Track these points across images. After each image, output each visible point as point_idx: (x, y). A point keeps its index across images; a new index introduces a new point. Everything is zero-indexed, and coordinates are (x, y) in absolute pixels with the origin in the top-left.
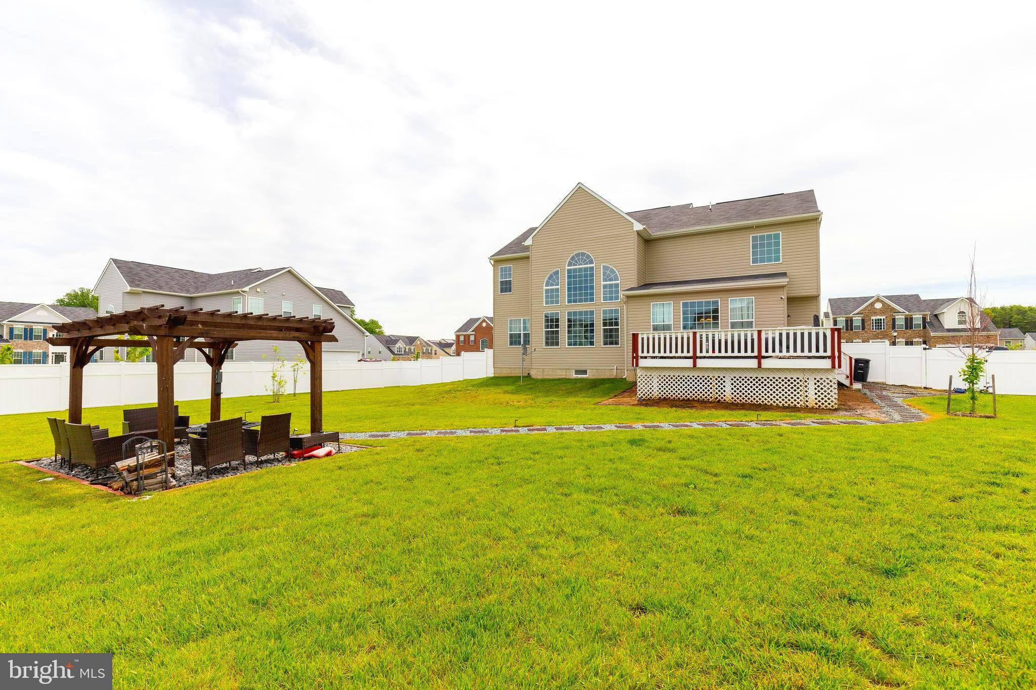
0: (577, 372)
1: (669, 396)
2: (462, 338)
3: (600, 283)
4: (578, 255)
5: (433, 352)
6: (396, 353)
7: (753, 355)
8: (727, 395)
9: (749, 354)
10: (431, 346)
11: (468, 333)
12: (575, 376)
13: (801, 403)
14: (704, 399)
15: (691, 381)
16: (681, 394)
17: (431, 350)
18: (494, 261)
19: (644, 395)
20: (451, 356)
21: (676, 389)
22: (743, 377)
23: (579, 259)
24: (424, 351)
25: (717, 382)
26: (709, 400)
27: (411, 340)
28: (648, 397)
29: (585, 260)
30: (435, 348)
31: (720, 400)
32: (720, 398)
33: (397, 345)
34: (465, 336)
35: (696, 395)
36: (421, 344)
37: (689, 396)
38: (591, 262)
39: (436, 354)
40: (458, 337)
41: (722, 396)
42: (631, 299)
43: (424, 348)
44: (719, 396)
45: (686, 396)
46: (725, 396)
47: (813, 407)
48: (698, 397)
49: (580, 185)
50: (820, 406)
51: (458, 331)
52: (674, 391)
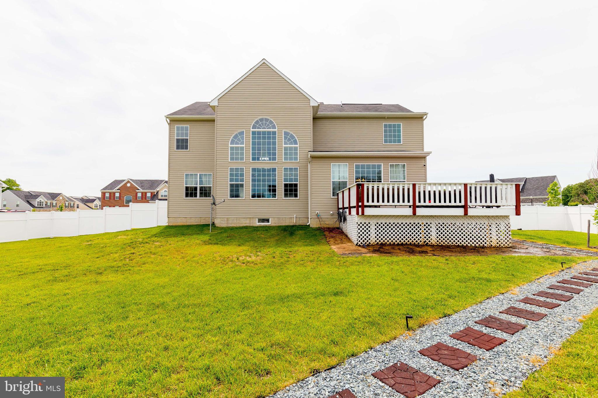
0: (261, 220)
1: (386, 241)
2: (107, 195)
3: (281, 145)
4: (261, 120)
5: (76, 206)
6: (36, 206)
7: (460, 204)
8: (434, 239)
9: (458, 204)
10: (73, 201)
11: (114, 191)
12: (258, 224)
13: (488, 243)
14: (415, 243)
15: (404, 227)
16: (396, 239)
17: (74, 204)
18: (171, 121)
19: (364, 241)
20: (92, 209)
21: (392, 235)
22: (445, 223)
23: (263, 124)
24: (67, 205)
25: (425, 227)
26: (419, 243)
27: (54, 196)
28: (368, 243)
29: (268, 125)
30: (77, 202)
31: (427, 243)
32: (427, 241)
33: (38, 200)
34: (110, 193)
35: (408, 239)
36: (63, 199)
37: (402, 241)
38: (274, 127)
39: (78, 207)
40: (104, 194)
41: (429, 239)
42: (315, 159)
43: (67, 203)
44: (427, 239)
45: (400, 241)
46: (431, 239)
47: (495, 246)
48: (410, 241)
49: (264, 61)
50: (500, 245)
51: (104, 189)
52: (390, 237)
